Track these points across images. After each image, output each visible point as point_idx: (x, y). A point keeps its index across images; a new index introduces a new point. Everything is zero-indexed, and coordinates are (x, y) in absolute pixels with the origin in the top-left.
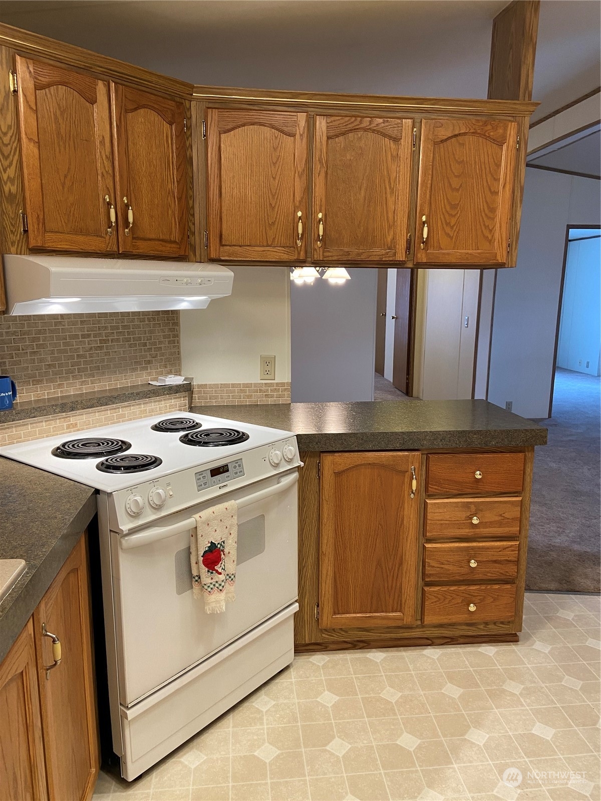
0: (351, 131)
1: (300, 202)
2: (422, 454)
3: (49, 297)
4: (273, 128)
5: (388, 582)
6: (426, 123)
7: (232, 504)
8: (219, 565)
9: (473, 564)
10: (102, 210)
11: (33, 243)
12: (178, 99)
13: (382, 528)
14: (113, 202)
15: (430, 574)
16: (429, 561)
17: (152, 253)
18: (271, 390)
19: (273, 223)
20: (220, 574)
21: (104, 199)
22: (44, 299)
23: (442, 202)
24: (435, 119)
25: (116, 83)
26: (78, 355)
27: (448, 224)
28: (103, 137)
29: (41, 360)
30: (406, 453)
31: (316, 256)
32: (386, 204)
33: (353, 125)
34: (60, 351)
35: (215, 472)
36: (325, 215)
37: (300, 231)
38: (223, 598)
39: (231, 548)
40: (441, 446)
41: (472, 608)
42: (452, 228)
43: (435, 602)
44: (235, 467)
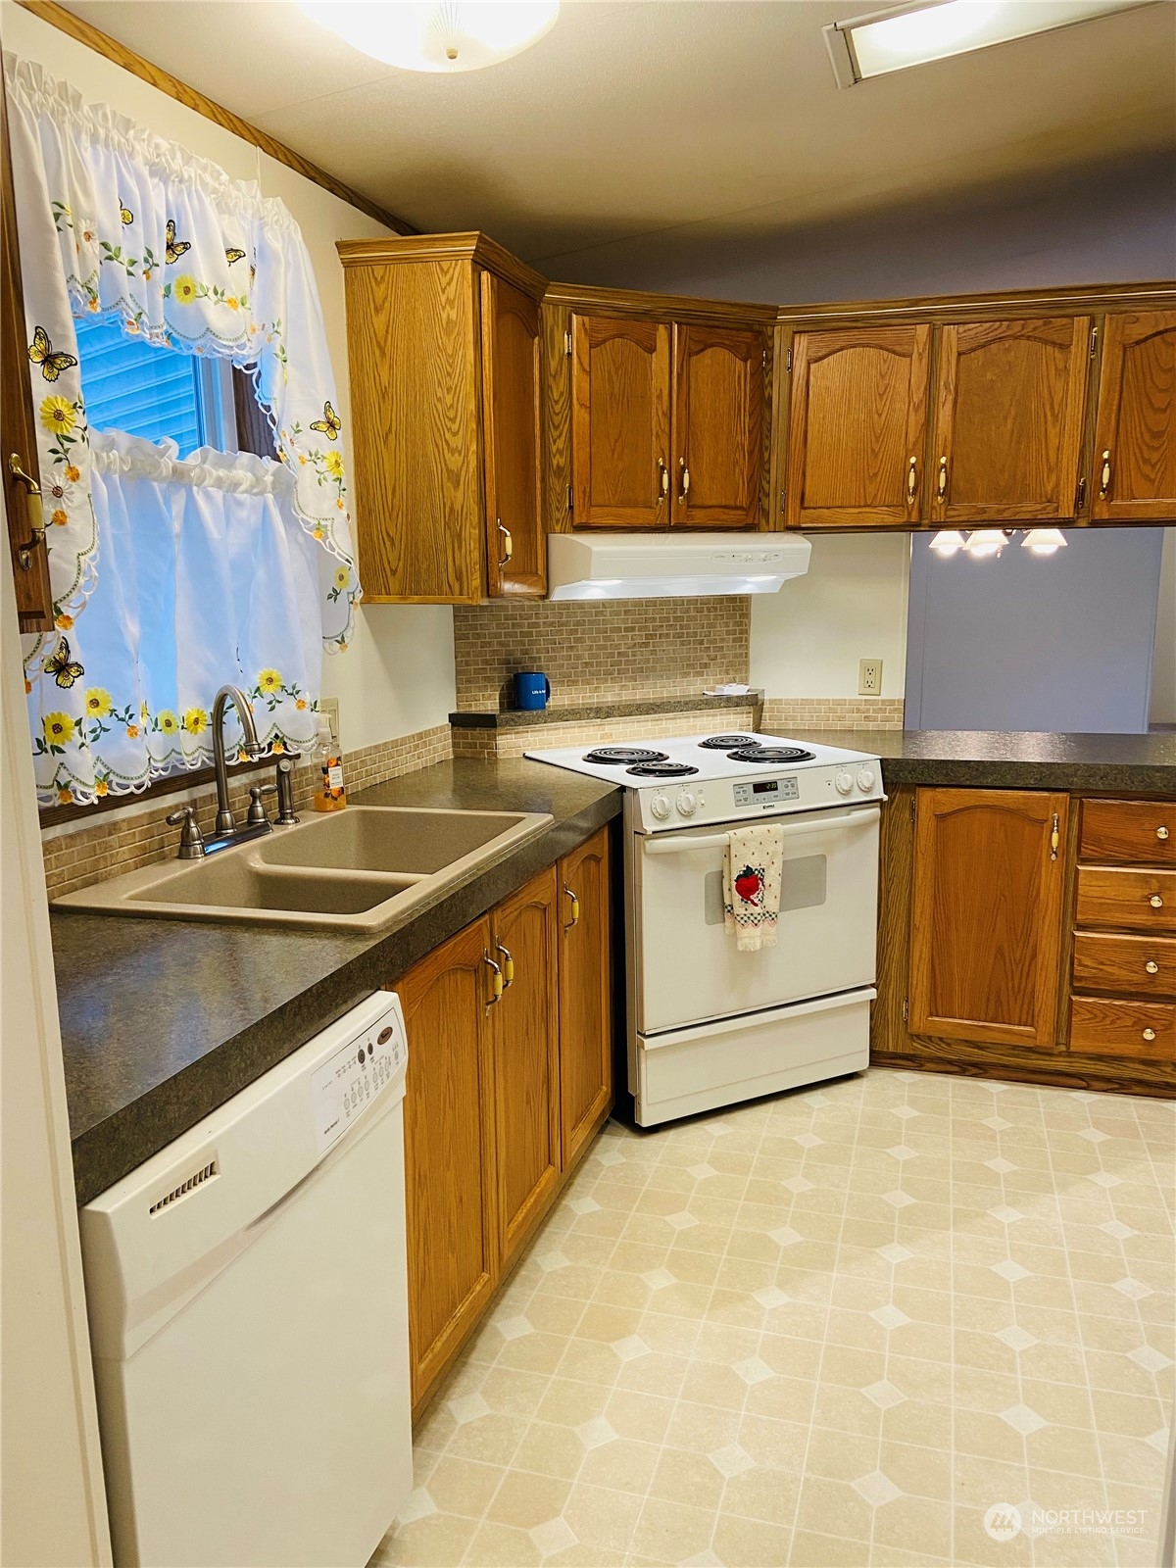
0: (993, 341)
1: (915, 444)
2: (1071, 798)
3: (588, 579)
4: (881, 348)
5: (1013, 979)
6: (1111, 319)
7: (777, 828)
8: (756, 895)
9: (1151, 968)
10: (654, 476)
11: (577, 521)
12: (756, 327)
13: (1006, 900)
14: (667, 466)
15: (1082, 977)
16: (1080, 957)
17: (711, 523)
18: (874, 710)
19: (875, 475)
20: (756, 905)
21: (658, 463)
22: (584, 582)
23: (1138, 428)
24: (1126, 312)
25: (679, 324)
26: (619, 653)
27: (1146, 461)
28: (661, 390)
29: (578, 657)
30: (1046, 794)
31: (934, 517)
32: (1046, 439)
33: (996, 333)
34: (599, 648)
35: (760, 788)
36: (951, 460)
37: (912, 483)
38: (759, 934)
39: (772, 878)
40: (1102, 787)
41: (1148, 1035)
42: (1153, 466)
43: (1089, 1019)
44: (787, 786)
